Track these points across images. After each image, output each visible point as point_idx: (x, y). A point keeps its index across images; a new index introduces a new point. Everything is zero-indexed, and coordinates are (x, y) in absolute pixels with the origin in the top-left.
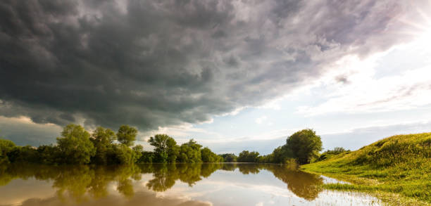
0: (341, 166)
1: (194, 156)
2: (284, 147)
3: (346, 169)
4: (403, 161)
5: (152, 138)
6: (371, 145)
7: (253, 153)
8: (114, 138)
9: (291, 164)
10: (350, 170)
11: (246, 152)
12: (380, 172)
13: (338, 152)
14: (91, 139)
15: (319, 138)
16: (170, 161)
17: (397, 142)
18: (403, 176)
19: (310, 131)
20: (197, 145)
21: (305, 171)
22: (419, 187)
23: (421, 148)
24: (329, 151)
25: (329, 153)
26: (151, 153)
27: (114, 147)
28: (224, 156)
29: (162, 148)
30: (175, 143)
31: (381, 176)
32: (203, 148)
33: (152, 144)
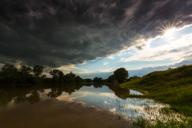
0: (135, 85)
1: (72, 80)
4: (157, 82)
5: (51, 71)
6: (146, 75)
7: (99, 78)
8: (31, 72)
10: (138, 86)
11: (96, 78)
12: (149, 88)
13: (135, 78)
14: (18, 72)
15: (127, 71)
17: (155, 74)
18: (157, 90)
19: (124, 68)
20: (74, 75)
21: (121, 87)
23: (164, 77)
24: (131, 77)
26: (50, 79)
27: (31, 75)
28: (87, 80)
29: (57, 76)
30: (63, 74)
31: (150, 90)
32: (77, 76)
33: (51, 74)
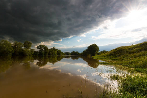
0: (105, 57)
1: (55, 53)
2: (87, 50)
3: (106, 58)
4: (123, 55)
5: (38, 46)
6: (114, 50)
7: (76, 52)
8: (22, 46)
9: (89, 56)
10: (107, 58)
11: (74, 52)
12: (116, 58)
13: (104, 52)
14: (12, 46)
15: (98, 47)
16: (45, 55)
17: (121, 49)
18: (123, 60)
19: (95, 45)
20: (56, 49)
21: (94, 58)
22: (127, 63)
23: (128, 51)
24: (101, 51)
25: (101, 52)
26: (38, 52)
27: (22, 49)
28: (66, 53)
29: (42, 50)
30: (47, 48)
31: (116, 60)
32: (58, 50)
33: (38, 49)
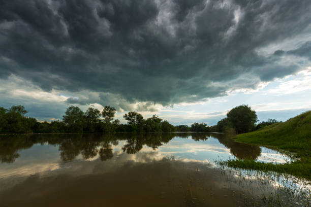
2: (225, 120)
5: (126, 114)
8: (100, 115)
11: (197, 124)
13: (271, 123)
14: (84, 116)
20: (158, 119)
25: (264, 124)
26: (125, 125)
27: (100, 121)
28: (180, 127)
29: (134, 122)
30: (142, 118)
32: (163, 121)
